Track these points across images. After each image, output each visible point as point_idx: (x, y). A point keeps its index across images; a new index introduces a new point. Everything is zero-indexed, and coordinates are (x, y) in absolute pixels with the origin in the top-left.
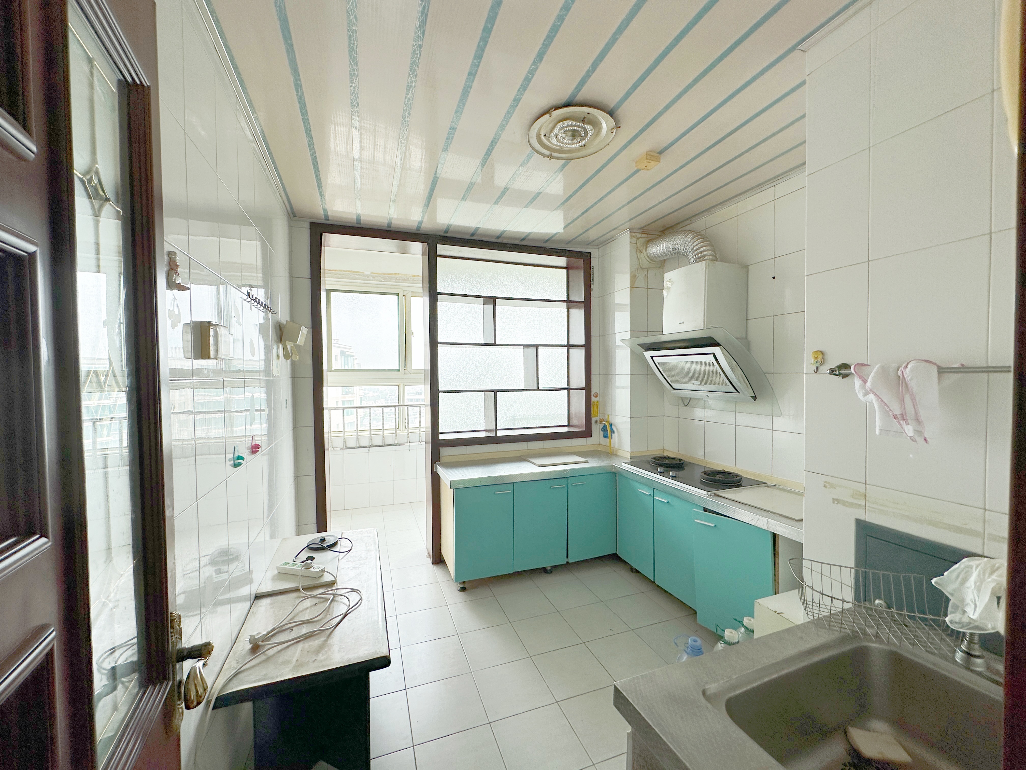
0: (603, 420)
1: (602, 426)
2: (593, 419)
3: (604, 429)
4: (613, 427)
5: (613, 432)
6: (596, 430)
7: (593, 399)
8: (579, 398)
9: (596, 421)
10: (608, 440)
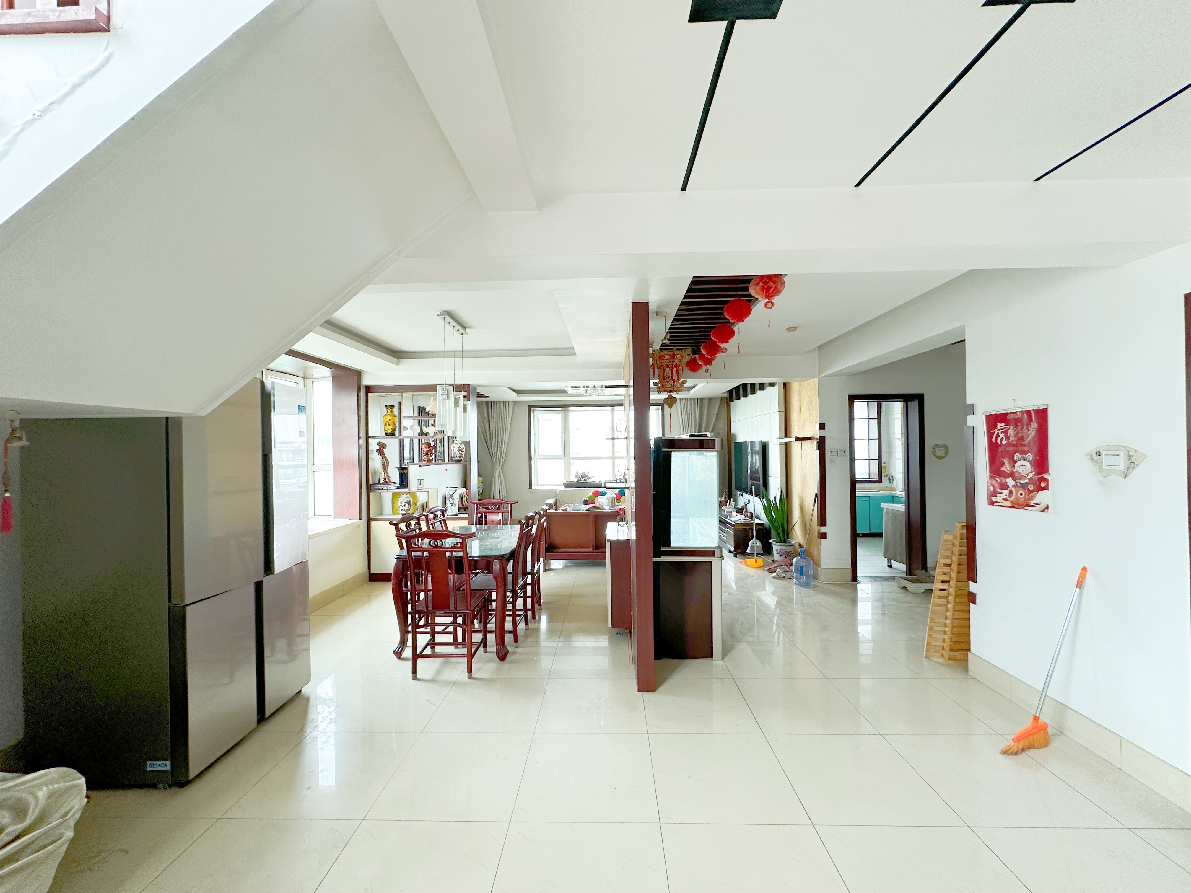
0: (888, 475)
1: (888, 478)
2: (883, 475)
3: (889, 479)
4: (894, 478)
5: (893, 480)
6: (885, 479)
7: (883, 465)
8: (875, 465)
9: (885, 476)
10: (891, 484)
